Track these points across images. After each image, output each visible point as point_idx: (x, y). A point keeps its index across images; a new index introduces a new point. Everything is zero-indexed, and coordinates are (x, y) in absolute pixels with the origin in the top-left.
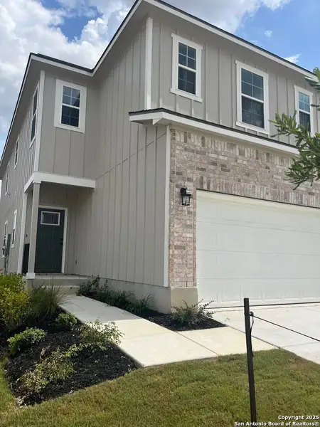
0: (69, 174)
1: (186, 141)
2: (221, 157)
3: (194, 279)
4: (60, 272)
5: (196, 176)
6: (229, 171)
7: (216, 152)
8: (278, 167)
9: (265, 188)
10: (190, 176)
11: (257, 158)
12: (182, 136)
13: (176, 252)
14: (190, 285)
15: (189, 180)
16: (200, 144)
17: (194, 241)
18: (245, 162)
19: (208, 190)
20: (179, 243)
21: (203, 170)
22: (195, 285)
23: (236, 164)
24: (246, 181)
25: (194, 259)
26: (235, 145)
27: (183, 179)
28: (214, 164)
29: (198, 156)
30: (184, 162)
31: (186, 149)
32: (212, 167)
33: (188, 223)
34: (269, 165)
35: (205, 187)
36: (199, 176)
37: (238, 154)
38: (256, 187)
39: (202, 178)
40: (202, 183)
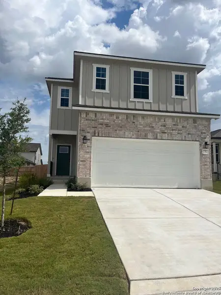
0: (64, 129)
1: (86, 116)
2: (105, 121)
3: (90, 174)
4: (69, 175)
5: (92, 130)
6: (110, 126)
7: (102, 119)
8: (140, 121)
9: (131, 133)
10: (89, 131)
11: (127, 119)
12: (85, 114)
13: (81, 163)
14: (87, 177)
15: (88, 132)
16: (94, 117)
17: (90, 158)
18: (120, 122)
19: (98, 136)
20: (82, 159)
21: (96, 127)
22: (90, 176)
23: (114, 123)
24: (120, 130)
25: (90, 166)
26: (113, 115)
27: (86, 132)
28: (102, 124)
29: (93, 122)
30: (86, 125)
31: (87, 120)
32: (100, 126)
33: (87, 151)
34: (134, 121)
35: (97, 135)
36: (93, 130)
37: (115, 118)
38: (126, 133)
39: (95, 131)
40: (95, 134)
